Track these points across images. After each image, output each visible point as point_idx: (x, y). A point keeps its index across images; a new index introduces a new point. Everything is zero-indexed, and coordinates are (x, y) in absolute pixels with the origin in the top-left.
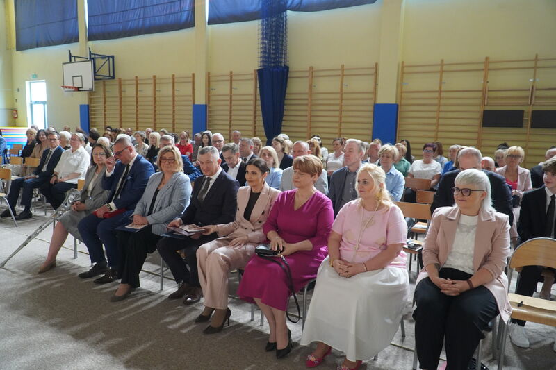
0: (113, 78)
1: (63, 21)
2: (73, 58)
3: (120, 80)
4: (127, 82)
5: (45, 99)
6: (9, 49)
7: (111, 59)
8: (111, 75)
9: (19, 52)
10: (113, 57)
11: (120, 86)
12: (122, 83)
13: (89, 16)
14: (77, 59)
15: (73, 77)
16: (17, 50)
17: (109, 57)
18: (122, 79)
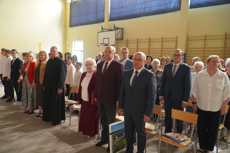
0: (122, 39)
1: (97, 12)
2: (103, 30)
3: (127, 40)
4: (130, 41)
5: (82, 50)
6: (65, 27)
7: (122, 30)
8: (122, 38)
9: (70, 28)
10: (123, 29)
11: (127, 43)
12: (128, 41)
13: (110, 9)
14: (105, 30)
15: (104, 39)
16: (70, 27)
17: (121, 29)
18: (128, 39)
